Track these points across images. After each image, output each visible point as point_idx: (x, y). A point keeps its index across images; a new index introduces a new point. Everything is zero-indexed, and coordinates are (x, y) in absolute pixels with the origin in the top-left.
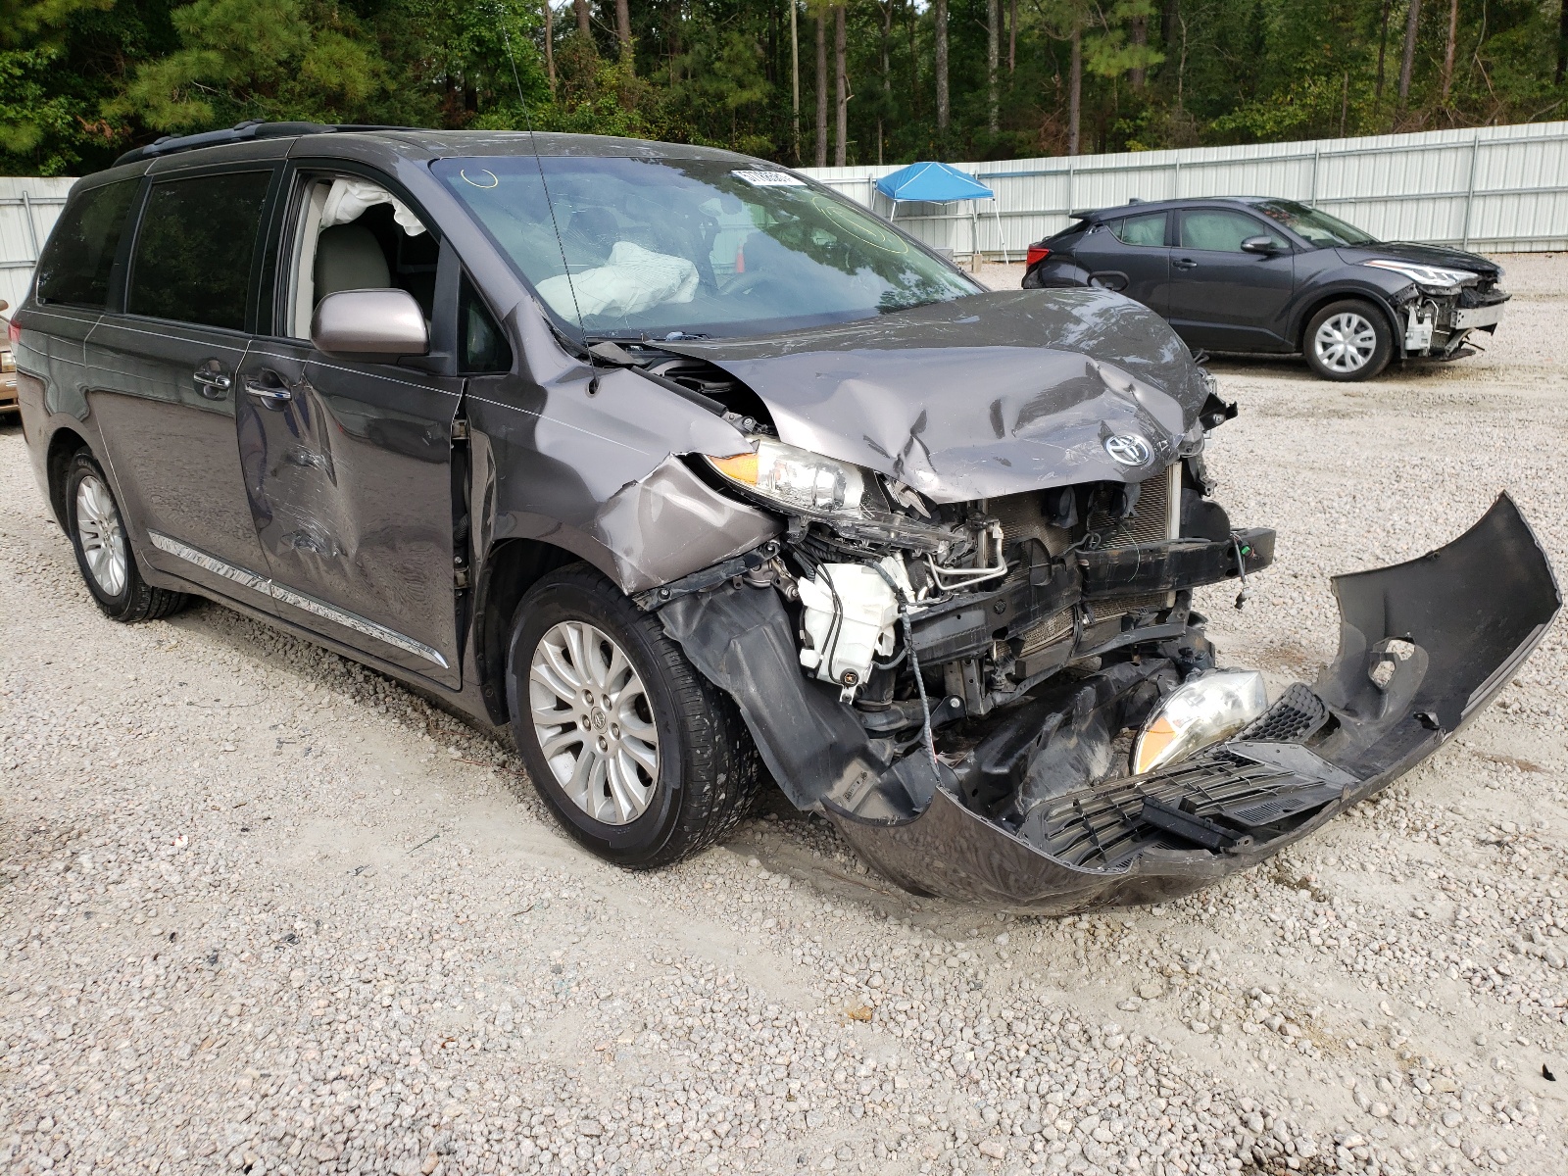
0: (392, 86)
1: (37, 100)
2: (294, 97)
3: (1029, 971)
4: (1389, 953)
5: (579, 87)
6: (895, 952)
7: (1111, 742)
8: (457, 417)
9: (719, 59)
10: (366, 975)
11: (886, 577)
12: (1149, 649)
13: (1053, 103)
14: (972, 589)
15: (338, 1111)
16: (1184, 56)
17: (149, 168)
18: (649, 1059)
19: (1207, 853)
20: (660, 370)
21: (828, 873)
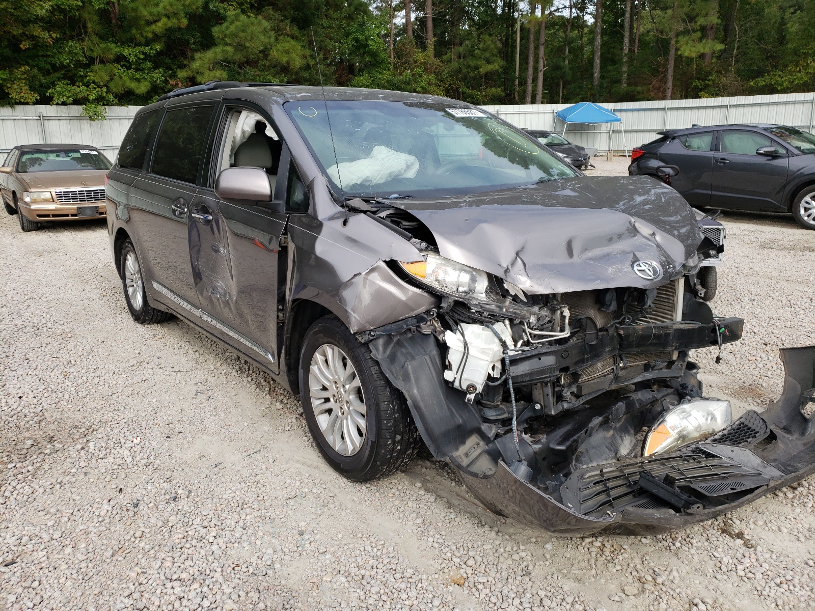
0: (312, 63)
1: (149, 70)
2: (266, 68)
3: (561, 568)
4: (785, 586)
5: (405, 63)
6: (485, 547)
7: (635, 435)
8: (283, 234)
9: (478, 49)
10: (205, 524)
11: (496, 334)
12: (663, 383)
13: (658, 72)
14: (550, 343)
15: (173, 598)
16: (736, 46)
17: (167, 103)
18: (337, 592)
19: (672, 512)
20: (383, 214)
21: (458, 495)
